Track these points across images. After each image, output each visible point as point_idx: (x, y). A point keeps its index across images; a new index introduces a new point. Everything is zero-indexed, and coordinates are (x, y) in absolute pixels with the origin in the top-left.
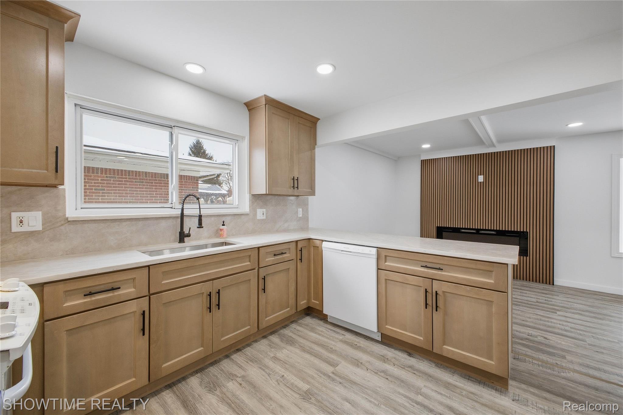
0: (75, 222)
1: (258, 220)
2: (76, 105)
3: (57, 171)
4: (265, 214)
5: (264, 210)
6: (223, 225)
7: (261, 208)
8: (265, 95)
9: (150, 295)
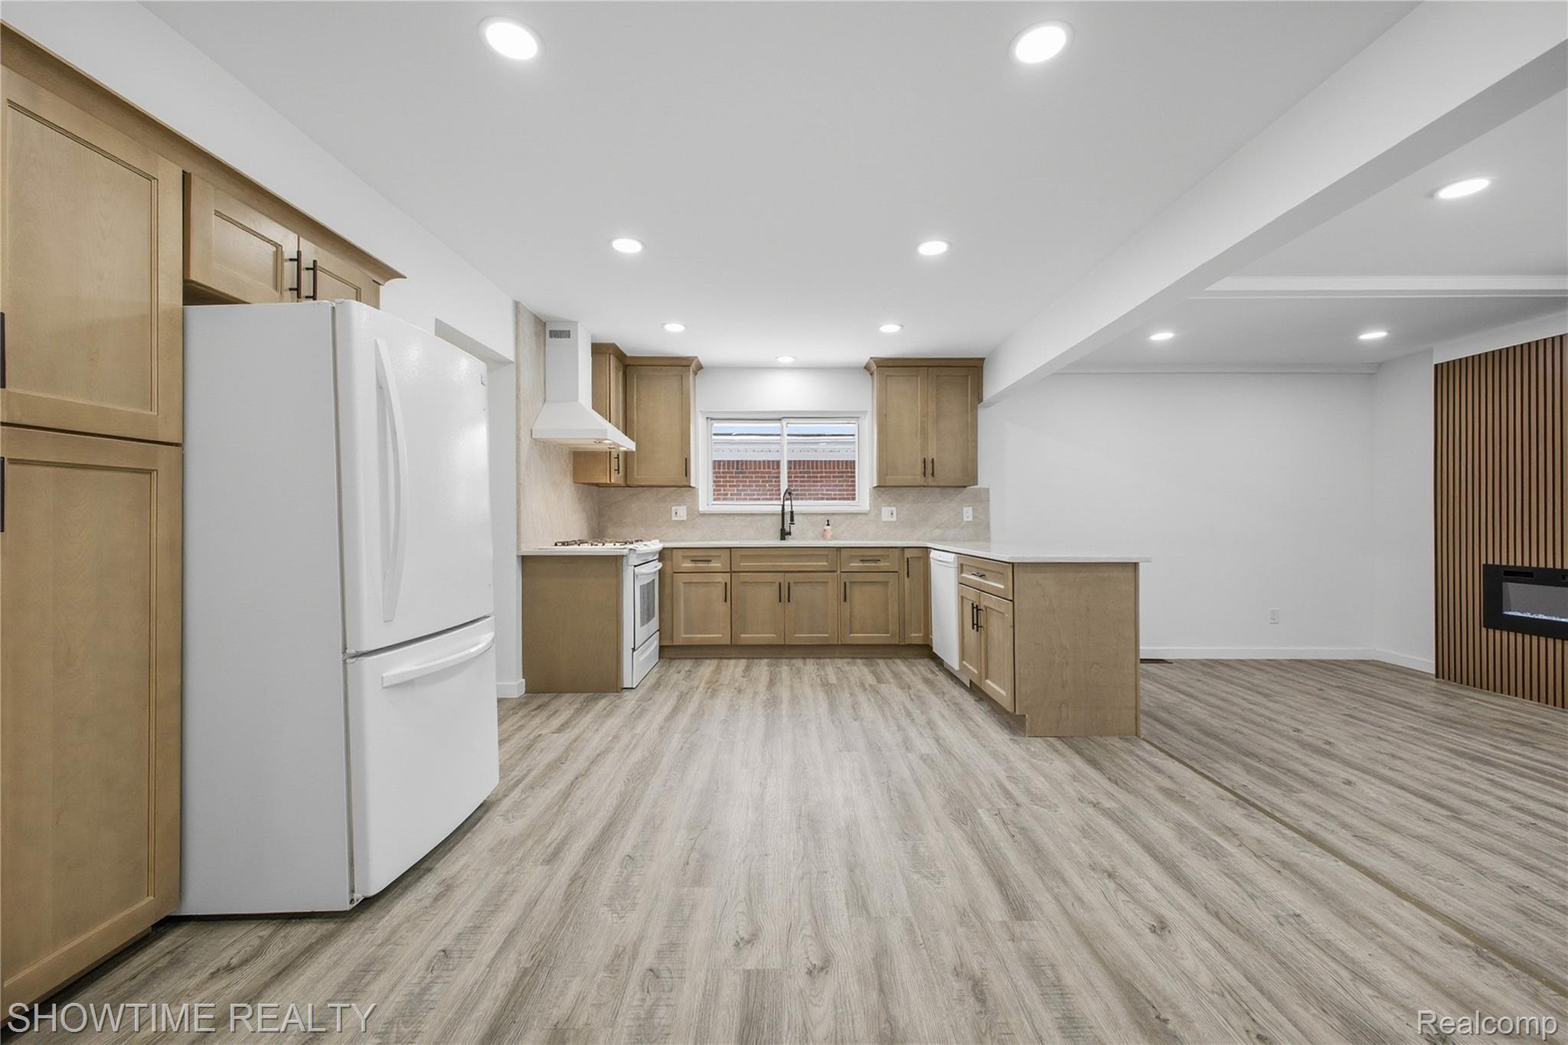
0: (703, 515)
1: (884, 522)
2: (707, 418)
3: (686, 475)
4: (895, 514)
5: (894, 509)
6: (828, 525)
7: (889, 506)
8: (871, 358)
9: (731, 572)
